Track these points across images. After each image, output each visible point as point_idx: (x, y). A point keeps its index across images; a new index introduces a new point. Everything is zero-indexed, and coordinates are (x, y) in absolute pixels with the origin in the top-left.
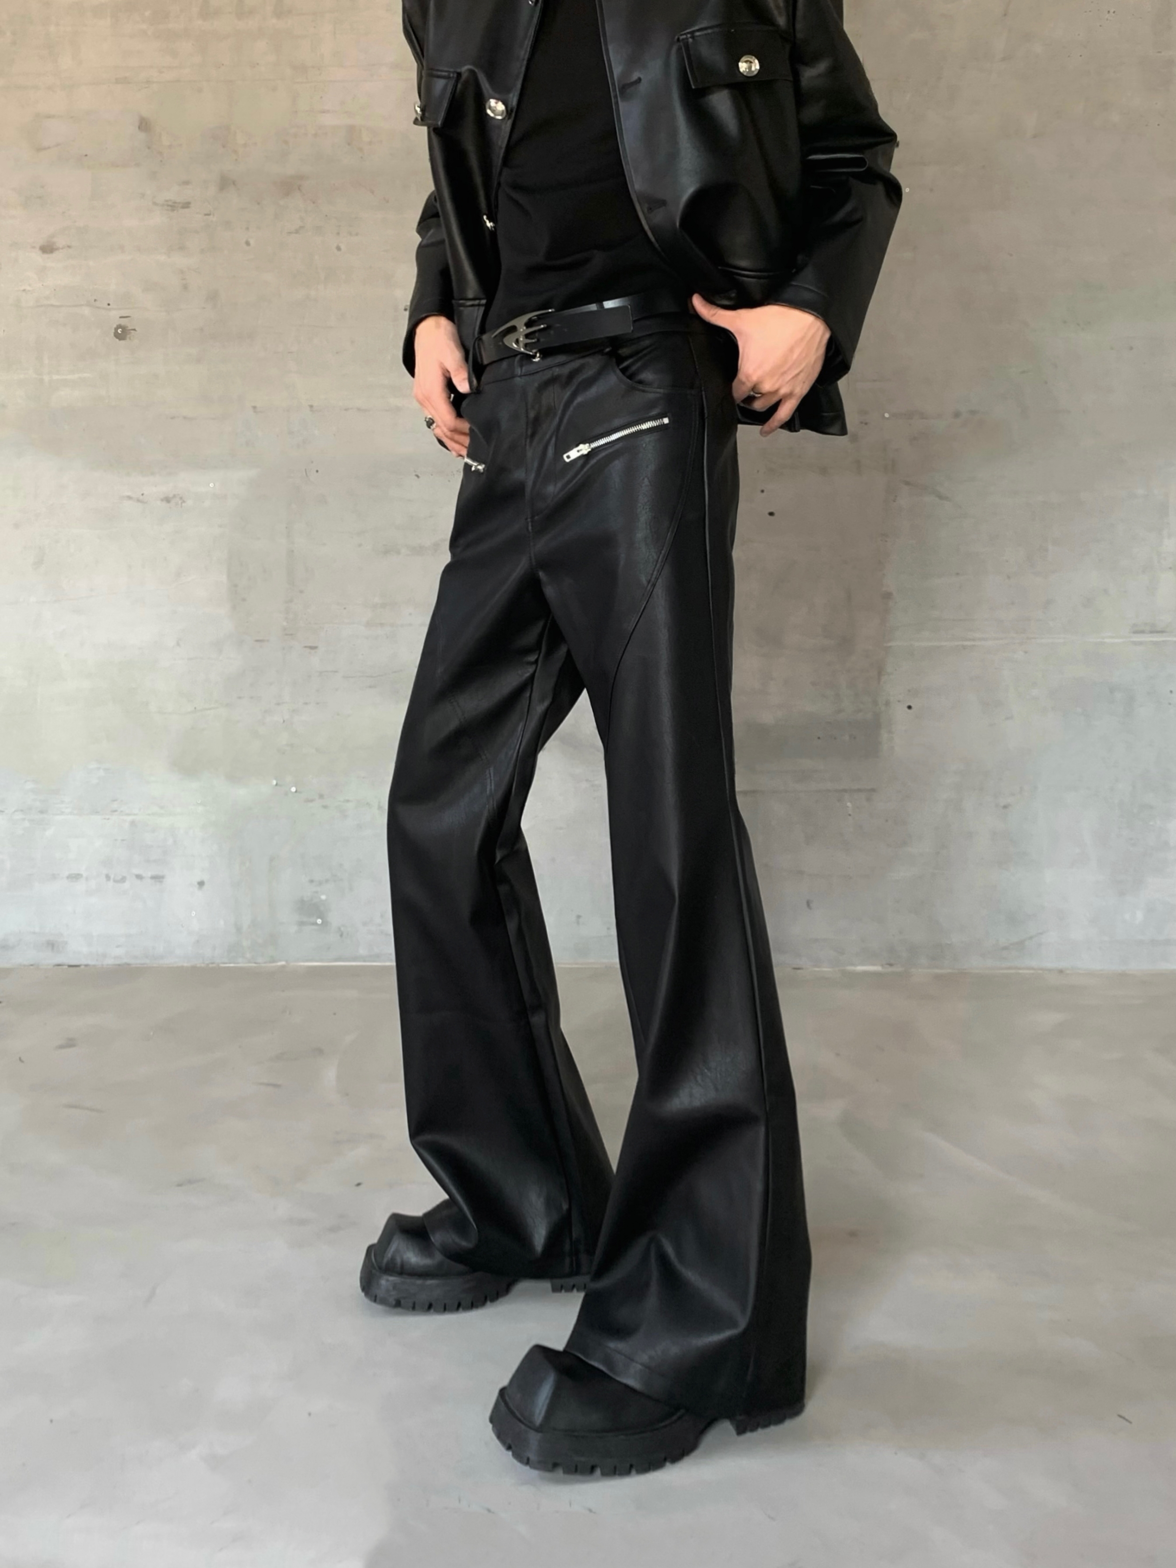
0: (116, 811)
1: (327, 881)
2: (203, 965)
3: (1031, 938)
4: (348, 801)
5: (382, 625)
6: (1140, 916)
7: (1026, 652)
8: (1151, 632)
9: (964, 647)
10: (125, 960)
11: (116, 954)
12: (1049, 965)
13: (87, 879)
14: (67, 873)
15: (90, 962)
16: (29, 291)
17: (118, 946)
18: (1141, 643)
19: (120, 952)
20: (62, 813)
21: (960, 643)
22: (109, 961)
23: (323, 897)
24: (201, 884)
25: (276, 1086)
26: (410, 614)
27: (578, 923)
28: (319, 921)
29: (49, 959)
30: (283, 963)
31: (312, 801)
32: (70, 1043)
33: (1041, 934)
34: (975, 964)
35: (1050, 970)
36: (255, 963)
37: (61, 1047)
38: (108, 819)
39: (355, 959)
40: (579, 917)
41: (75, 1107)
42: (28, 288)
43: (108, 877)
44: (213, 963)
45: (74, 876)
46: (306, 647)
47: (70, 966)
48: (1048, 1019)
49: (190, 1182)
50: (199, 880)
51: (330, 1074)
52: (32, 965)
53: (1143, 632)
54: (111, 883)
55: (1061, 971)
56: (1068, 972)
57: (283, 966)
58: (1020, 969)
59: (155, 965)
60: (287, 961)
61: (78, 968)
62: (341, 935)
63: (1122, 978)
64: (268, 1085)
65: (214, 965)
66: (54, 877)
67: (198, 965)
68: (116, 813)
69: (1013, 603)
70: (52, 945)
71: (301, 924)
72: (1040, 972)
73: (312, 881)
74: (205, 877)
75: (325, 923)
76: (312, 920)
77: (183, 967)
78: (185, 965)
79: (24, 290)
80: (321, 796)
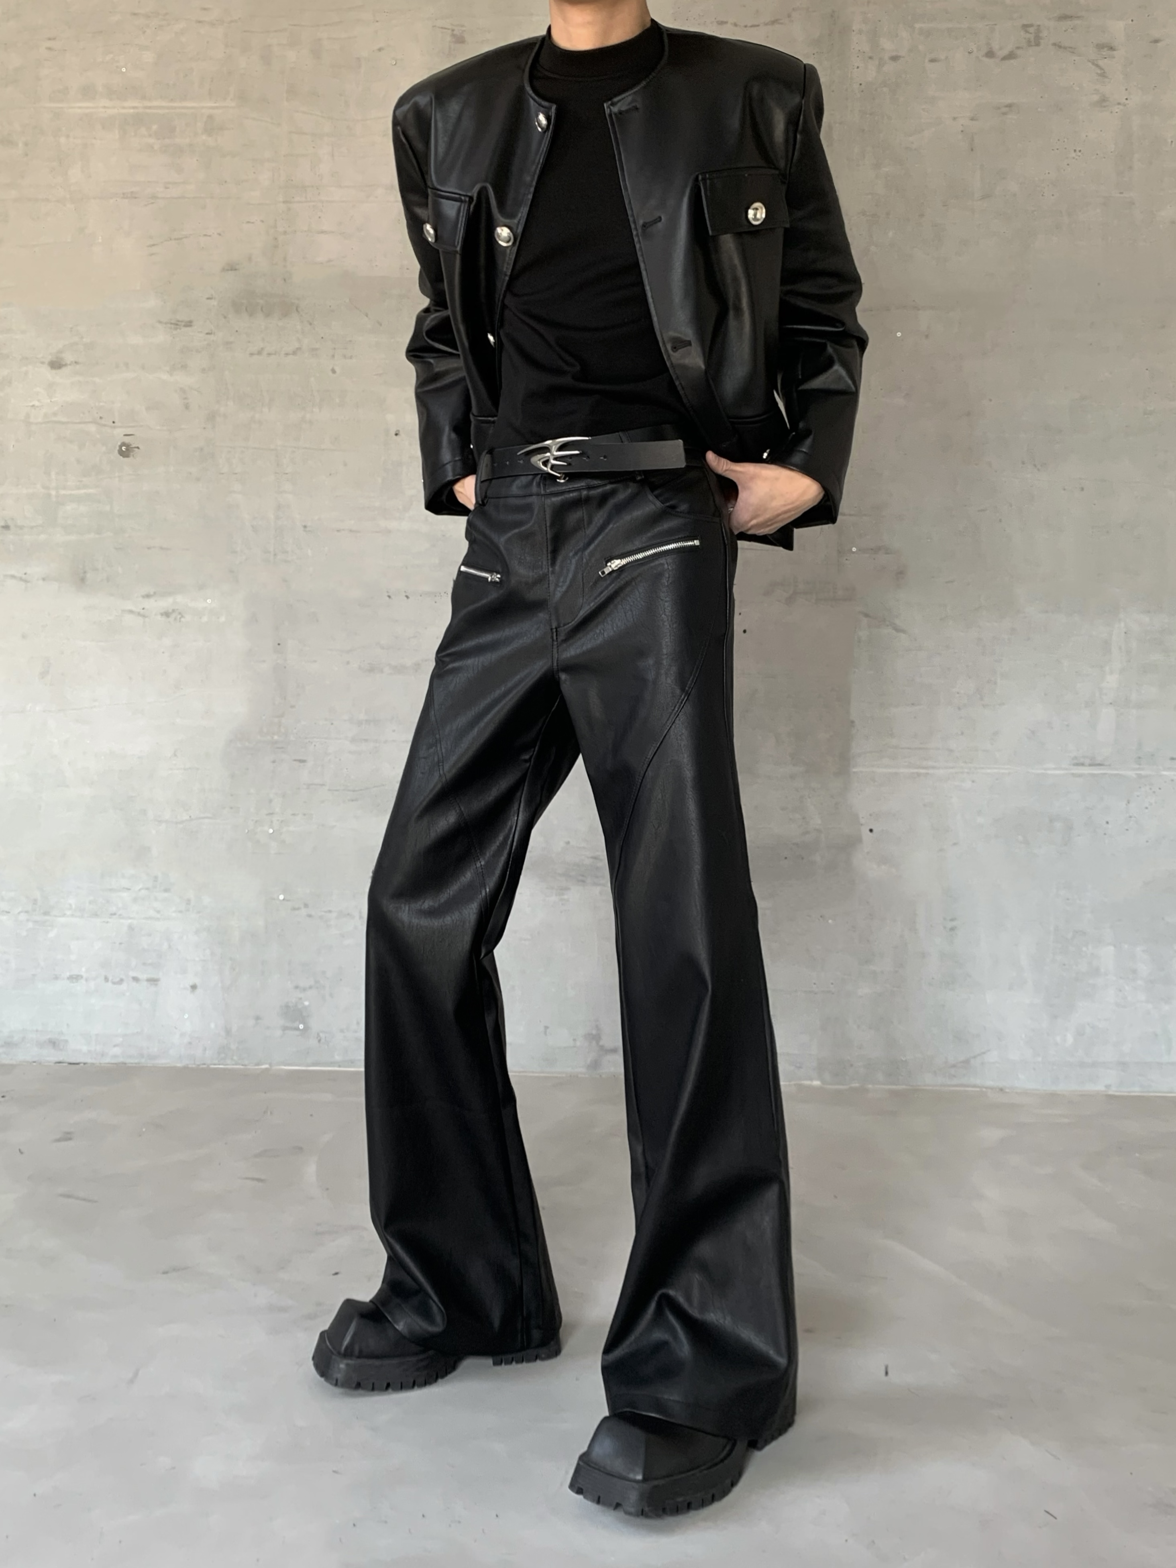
0: (115, 914)
1: (311, 987)
2: (194, 1066)
3: (975, 1057)
4: (330, 911)
5: (366, 740)
6: (1070, 1039)
7: (973, 782)
8: (1090, 765)
9: (919, 775)
10: (121, 1060)
11: (114, 1054)
12: (990, 1083)
13: (87, 980)
14: (68, 974)
15: (89, 1061)
16: (38, 407)
17: (115, 1046)
18: (1080, 776)
19: (117, 1051)
20: (64, 915)
21: (916, 771)
22: (107, 1060)
23: (306, 1003)
24: (194, 987)
25: (259, 1180)
26: (394, 731)
27: (545, 1033)
28: (301, 1026)
29: (50, 1056)
30: (267, 1066)
31: (299, 909)
32: (67, 1137)
33: (984, 1053)
34: (928, 1080)
35: (992, 1088)
36: (242, 1065)
37: (59, 1140)
38: (107, 922)
39: (332, 1064)
40: (546, 1028)
41: (69, 1196)
42: (37, 403)
43: (106, 979)
44: (204, 1064)
45: (74, 976)
46: (295, 760)
47: (70, 1064)
48: (991, 1135)
49: (175, 1270)
50: (191, 984)
51: (311, 1170)
52: (34, 1062)
53: (1083, 764)
54: (110, 984)
55: (1001, 1090)
56: (1007, 1090)
57: (266, 1069)
58: (968, 1086)
59: (149, 1065)
60: (270, 1064)
61: (77, 1066)
62: (319, 1041)
63: (1052, 1098)
64: (253, 1179)
65: (204, 1066)
66: (56, 978)
67: (190, 1066)
68: (115, 916)
69: (962, 733)
70: (53, 1043)
71: (285, 1028)
72: (984, 1090)
73: (297, 987)
74: (197, 981)
75: (306, 1028)
76: (295, 1025)
77: (175, 1067)
78: (179, 1065)
79: (33, 406)
80: (306, 906)
